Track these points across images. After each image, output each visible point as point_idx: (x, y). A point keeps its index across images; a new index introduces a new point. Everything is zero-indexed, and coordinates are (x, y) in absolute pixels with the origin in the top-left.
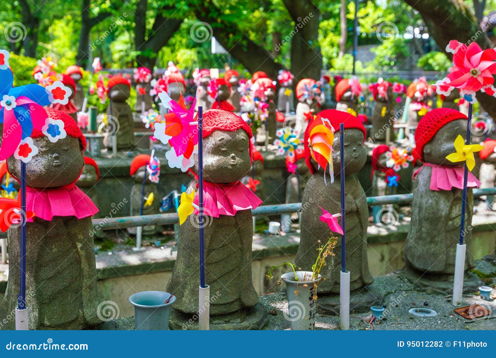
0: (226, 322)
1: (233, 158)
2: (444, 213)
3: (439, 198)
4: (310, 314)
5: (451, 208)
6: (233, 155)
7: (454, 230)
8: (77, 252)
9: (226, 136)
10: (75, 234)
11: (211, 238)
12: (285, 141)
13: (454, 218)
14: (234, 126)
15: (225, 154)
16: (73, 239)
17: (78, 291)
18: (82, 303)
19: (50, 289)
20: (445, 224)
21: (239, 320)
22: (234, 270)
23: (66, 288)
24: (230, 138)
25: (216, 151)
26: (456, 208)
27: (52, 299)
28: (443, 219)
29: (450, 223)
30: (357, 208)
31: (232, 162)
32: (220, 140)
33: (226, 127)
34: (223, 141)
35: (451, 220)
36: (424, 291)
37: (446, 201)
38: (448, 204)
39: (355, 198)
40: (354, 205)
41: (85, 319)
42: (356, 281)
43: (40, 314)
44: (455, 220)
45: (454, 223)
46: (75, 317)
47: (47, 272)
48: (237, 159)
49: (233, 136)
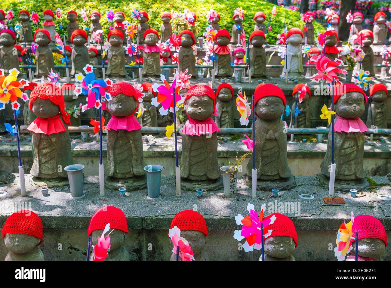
0: (199, 184)
1: (200, 109)
2: (338, 145)
3: (337, 136)
4: (231, 186)
5: (344, 143)
6: (200, 107)
7: (345, 155)
8: (130, 144)
9: (197, 99)
10: (129, 137)
11: (191, 145)
12: (360, 79)
13: (346, 149)
14: (202, 94)
15: (196, 107)
16: (128, 139)
17: (131, 161)
18: (132, 166)
19: (119, 158)
20: (339, 152)
21: (206, 185)
22: (202, 161)
23: (125, 159)
24: (199, 100)
25: (192, 105)
26: (347, 143)
27: (120, 162)
28: (338, 148)
29: (343, 151)
30: (275, 138)
31: (199, 111)
32: (194, 100)
33: (197, 94)
34: (195, 101)
35: (343, 149)
36: (324, 187)
37: (341, 138)
38: (342, 141)
39: (275, 132)
40: (274, 137)
41: (133, 173)
42: (275, 175)
43: (115, 167)
44: (346, 150)
45: (345, 151)
46: (129, 171)
47: (117, 151)
48: (202, 109)
49: (201, 99)
